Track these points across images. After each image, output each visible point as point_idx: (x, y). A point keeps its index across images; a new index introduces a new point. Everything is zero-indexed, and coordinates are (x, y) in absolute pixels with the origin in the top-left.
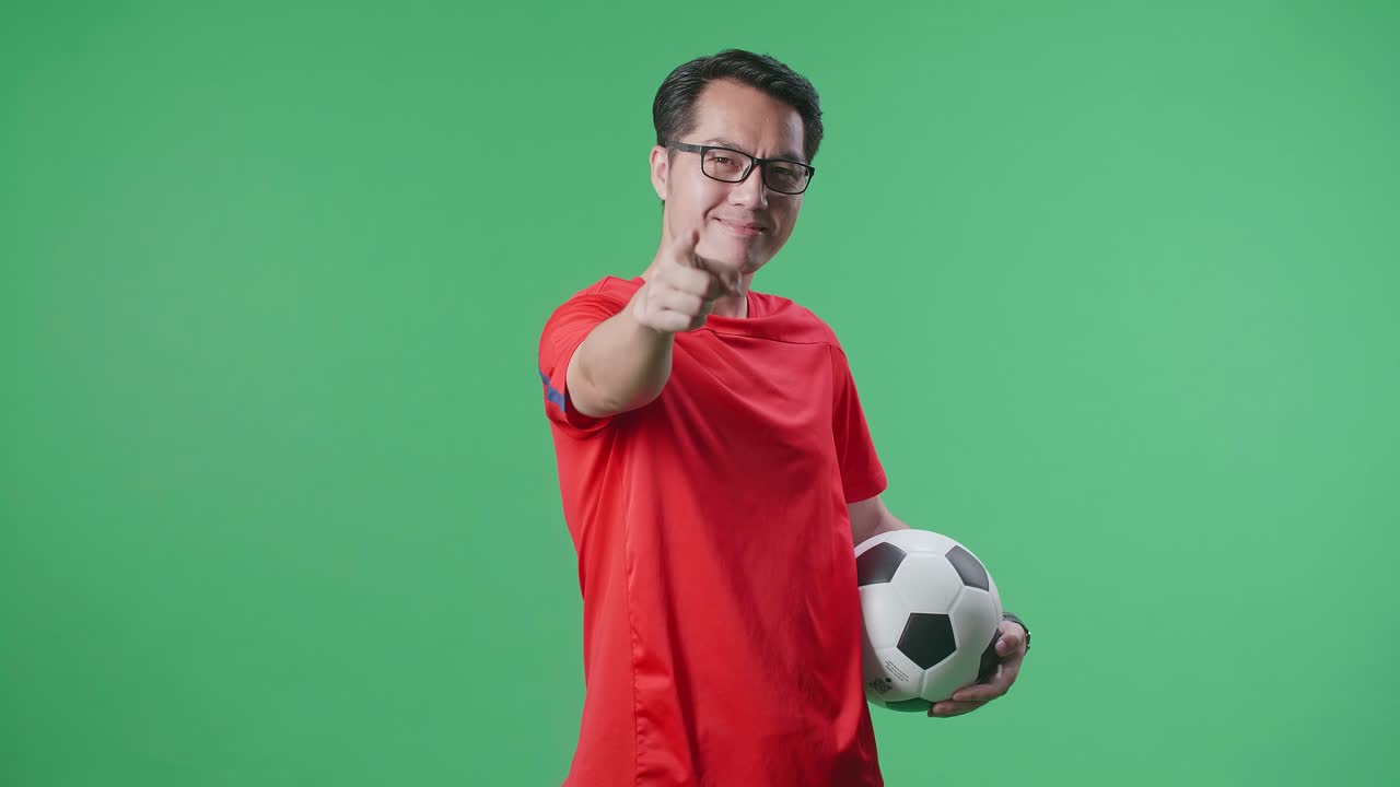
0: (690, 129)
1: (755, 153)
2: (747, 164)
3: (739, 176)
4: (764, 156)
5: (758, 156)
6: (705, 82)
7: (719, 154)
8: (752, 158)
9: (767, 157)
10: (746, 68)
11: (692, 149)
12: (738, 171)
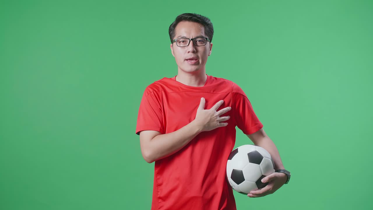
0: (174, 36)
2: (189, 41)
5: (191, 38)
7: (181, 40)
9: (194, 38)
12: (187, 43)
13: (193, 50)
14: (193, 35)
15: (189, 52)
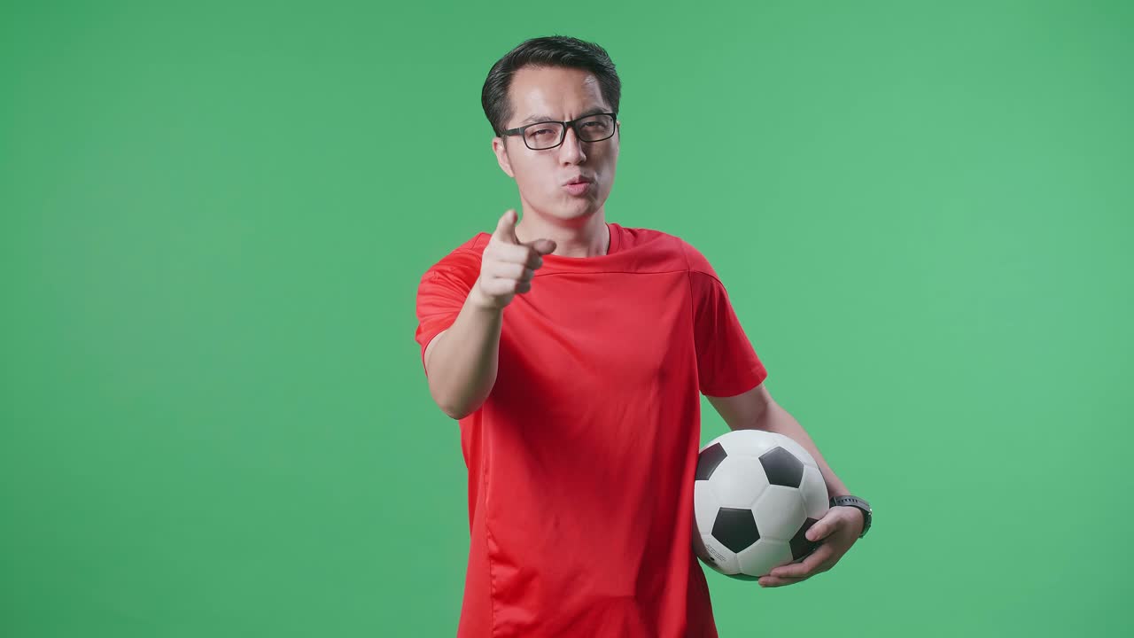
0: (510, 116)
1: (564, 118)
2: (561, 129)
3: (558, 141)
4: (571, 118)
5: (567, 120)
6: (511, 75)
7: (536, 128)
8: (563, 123)
9: (574, 118)
10: (538, 51)
11: (515, 132)
12: (555, 137)
13: (579, 157)
14: (571, 109)
15: (567, 164)
